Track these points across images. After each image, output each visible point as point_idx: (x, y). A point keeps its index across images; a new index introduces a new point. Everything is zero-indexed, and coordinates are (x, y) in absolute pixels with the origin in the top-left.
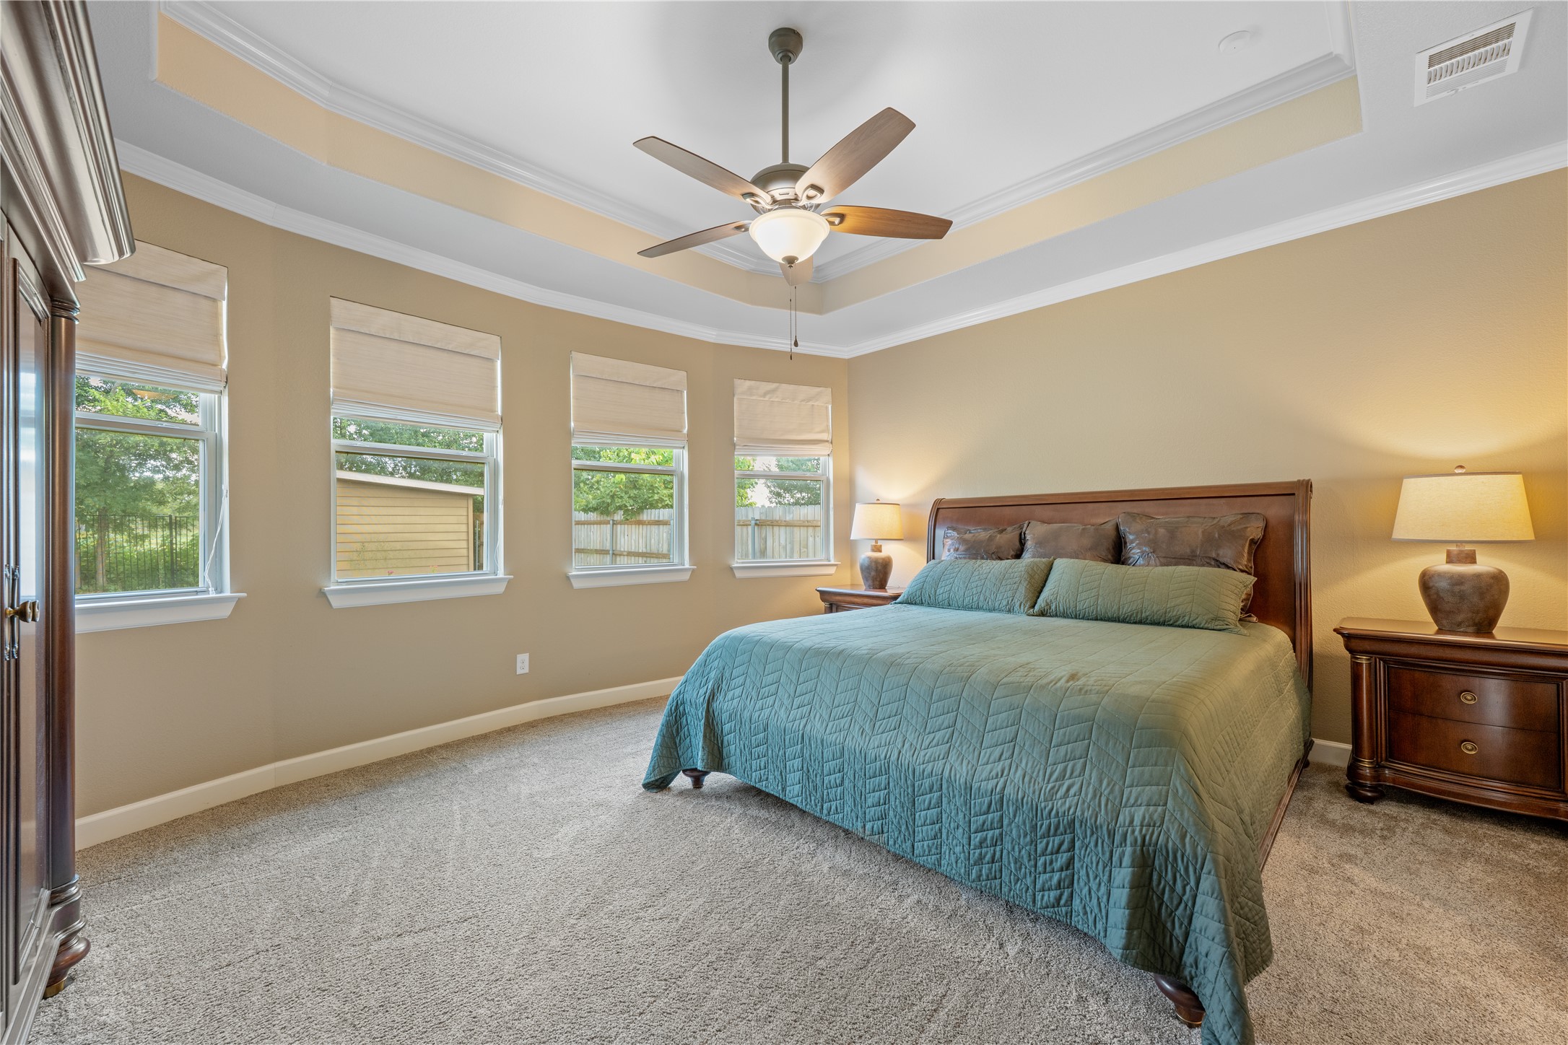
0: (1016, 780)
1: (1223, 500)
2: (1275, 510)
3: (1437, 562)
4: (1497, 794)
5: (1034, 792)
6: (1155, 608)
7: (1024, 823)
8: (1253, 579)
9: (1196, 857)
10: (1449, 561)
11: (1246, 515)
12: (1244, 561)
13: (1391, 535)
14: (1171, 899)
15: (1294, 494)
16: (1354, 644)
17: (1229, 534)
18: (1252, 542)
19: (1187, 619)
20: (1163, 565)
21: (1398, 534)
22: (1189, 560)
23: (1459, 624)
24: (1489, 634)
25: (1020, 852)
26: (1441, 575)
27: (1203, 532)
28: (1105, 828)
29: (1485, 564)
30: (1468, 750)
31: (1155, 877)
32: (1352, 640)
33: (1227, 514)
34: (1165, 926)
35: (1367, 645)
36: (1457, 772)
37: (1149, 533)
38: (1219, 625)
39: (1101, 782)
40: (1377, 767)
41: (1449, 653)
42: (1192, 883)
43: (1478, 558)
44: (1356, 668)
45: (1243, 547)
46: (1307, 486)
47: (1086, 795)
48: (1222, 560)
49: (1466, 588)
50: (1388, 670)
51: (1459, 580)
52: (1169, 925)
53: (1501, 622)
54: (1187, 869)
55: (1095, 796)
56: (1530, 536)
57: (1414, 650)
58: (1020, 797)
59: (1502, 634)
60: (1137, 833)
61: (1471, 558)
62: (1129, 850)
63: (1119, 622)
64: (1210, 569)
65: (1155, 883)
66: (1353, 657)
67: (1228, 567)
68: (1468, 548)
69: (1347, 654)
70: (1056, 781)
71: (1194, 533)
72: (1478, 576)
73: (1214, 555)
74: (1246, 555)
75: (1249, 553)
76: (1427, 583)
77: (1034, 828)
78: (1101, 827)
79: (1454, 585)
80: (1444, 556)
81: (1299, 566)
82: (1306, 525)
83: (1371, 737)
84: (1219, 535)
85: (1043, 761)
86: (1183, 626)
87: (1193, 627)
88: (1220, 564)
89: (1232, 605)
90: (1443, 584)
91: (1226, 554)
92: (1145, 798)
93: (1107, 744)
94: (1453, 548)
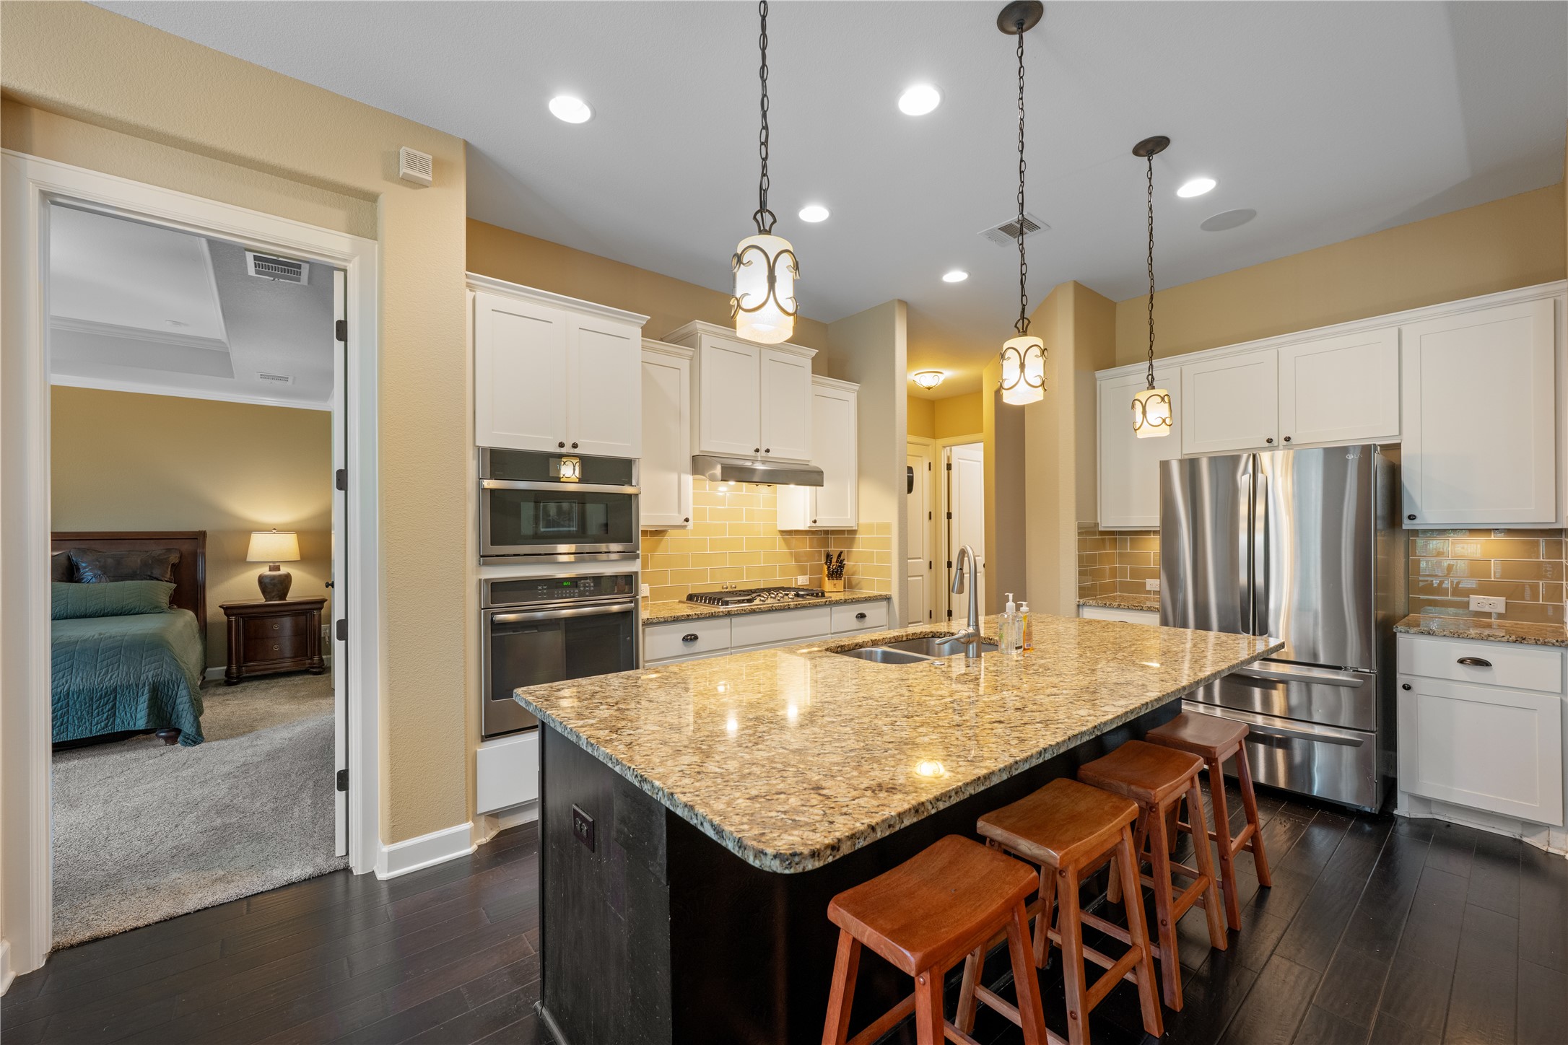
0: (77, 682)
1: (152, 541)
2: (186, 547)
3: (265, 571)
4: (288, 665)
5: (90, 684)
6: (114, 606)
7: (85, 699)
8: (174, 586)
9: (177, 679)
10: (270, 570)
11: (169, 550)
12: (168, 576)
13: (246, 559)
14: (166, 699)
15: (197, 539)
16: (229, 612)
17: (160, 561)
18: (173, 565)
19: (137, 610)
20: (111, 581)
21: (249, 559)
22: (132, 576)
23: (273, 597)
24: (285, 600)
25: (82, 713)
26: (266, 576)
27: (141, 560)
28: (134, 685)
29: (284, 570)
30: (276, 648)
31: (159, 693)
32: (228, 610)
33: (157, 549)
34: (163, 710)
35: (235, 611)
36: (272, 660)
37: (99, 562)
38: (157, 610)
39: (129, 669)
40: (239, 668)
41: (272, 609)
42: (176, 689)
43: (281, 568)
44: (229, 622)
45: (167, 568)
46: (204, 534)
47: (122, 676)
48: (154, 576)
49: (276, 581)
50: (244, 621)
51: (273, 578)
52: (166, 709)
53: (289, 595)
54: (173, 685)
55: (127, 674)
56: (299, 559)
57: (255, 610)
58: (81, 688)
59: (291, 597)
60: (150, 680)
61: (278, 568)
62: (147, 688)
63: (86, 617)
64: (147, 581)
65: (159, 696)
66: (228, 618)
67: (158, 579)
68: (277, 564)
69: (226, 618)
70: (104, 675)
71: (135, 561)
72: (280, 576)
73: (149, 573)
74: (169, 572)
75: (171, 571)
76: (262, 581)
77: (91, 699)
78: (132, 684)
79: (271, 580)
80: (268, 568)
81: (200, 576)
82: (204, 554)
83: (236, 653)
84: (152, 562)
85: (93, 670)
86: (134, 614)
87: (142, 613)
88: (152, 578)
89: (164, 600)
90: (267, 581)
91: (156, 572)
92: (153, 668)
93: (130, 654)
94: (272, 564)
